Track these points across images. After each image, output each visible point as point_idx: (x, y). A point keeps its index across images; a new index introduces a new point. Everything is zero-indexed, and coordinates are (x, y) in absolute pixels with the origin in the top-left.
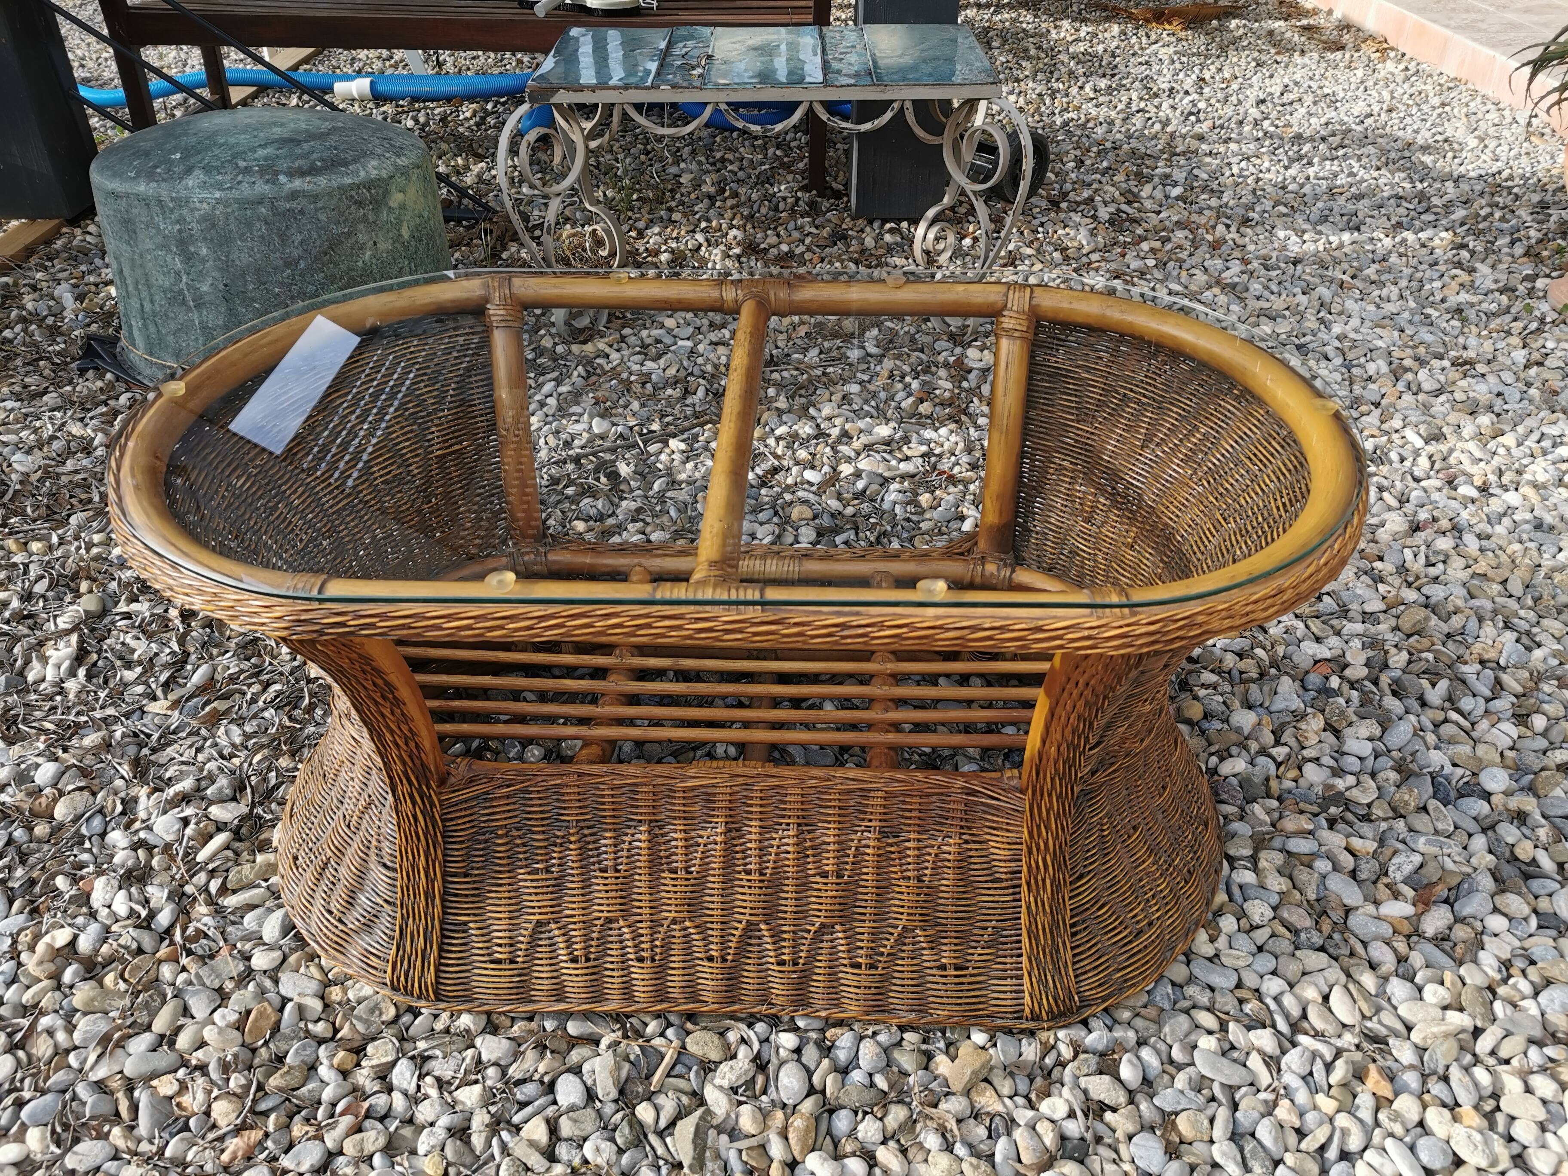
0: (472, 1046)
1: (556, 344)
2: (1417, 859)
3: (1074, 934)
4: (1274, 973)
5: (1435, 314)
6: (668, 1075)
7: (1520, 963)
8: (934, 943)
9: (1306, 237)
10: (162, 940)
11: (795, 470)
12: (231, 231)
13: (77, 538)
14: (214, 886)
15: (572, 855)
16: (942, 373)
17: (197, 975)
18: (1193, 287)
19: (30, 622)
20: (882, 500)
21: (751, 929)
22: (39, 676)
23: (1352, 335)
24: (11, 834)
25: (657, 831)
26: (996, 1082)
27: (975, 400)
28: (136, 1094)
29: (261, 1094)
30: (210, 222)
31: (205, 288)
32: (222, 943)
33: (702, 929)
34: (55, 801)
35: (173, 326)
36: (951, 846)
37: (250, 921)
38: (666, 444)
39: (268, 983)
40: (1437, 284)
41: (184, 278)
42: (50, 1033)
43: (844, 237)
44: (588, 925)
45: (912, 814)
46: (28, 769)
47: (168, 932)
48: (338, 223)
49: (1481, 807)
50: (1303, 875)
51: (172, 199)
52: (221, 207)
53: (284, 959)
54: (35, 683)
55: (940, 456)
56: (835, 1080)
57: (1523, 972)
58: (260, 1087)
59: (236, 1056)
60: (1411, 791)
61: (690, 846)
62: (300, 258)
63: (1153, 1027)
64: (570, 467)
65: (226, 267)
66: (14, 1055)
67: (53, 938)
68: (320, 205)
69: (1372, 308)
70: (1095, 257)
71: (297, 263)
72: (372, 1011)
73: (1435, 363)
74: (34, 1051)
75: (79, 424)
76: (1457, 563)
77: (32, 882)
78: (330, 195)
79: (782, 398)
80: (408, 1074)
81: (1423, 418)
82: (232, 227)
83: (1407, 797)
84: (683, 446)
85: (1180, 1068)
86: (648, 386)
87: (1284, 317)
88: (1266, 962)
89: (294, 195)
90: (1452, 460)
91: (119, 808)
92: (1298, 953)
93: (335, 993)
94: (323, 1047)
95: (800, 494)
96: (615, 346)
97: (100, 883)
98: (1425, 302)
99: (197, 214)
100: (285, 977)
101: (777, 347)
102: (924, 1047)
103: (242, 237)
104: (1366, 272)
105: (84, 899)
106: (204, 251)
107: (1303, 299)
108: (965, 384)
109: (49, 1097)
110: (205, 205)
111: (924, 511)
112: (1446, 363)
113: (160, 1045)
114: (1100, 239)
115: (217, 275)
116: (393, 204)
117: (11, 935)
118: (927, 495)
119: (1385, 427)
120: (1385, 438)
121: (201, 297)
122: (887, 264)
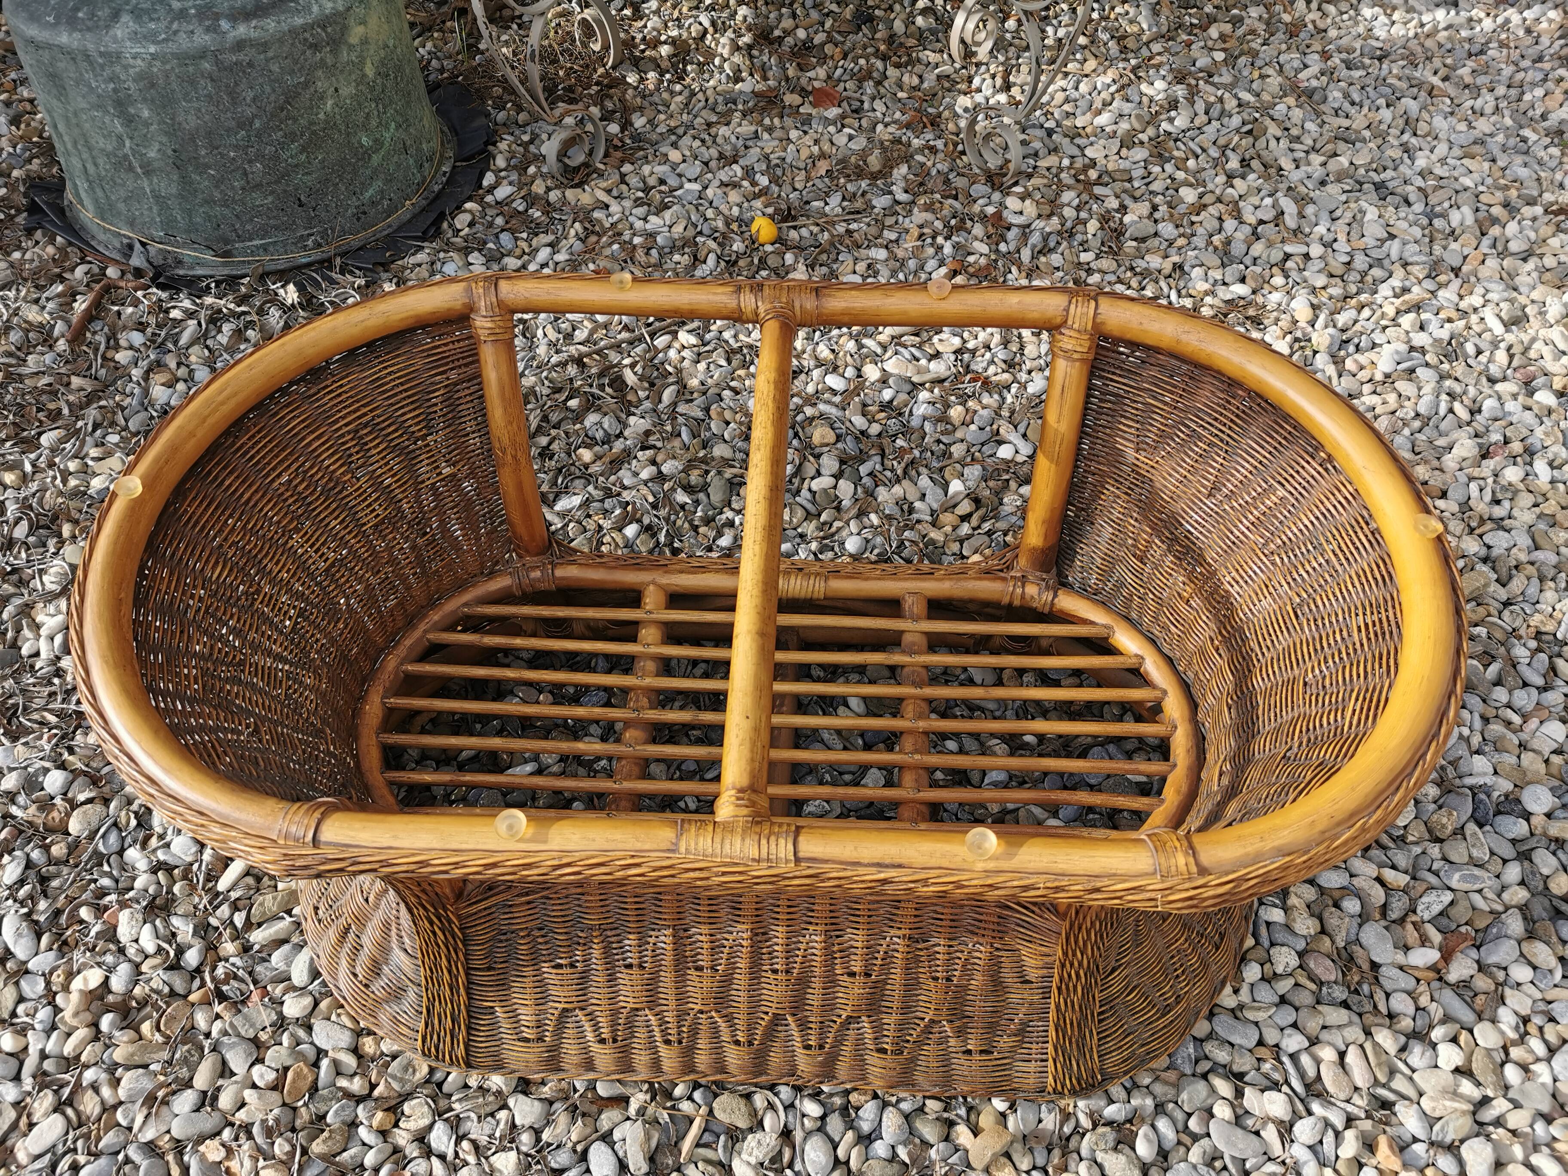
0: (505, 1106)
1: (549, 189)
2: (1448, 897)
3: (1100, 1021)
4: (1295, 1025)
5: (1532, 136)
6: (698, 1145)
7: (1537, 1020)
8: (961, 1033)
9: (1396, 16)
10: (193, 978)
11: (816, 373)
12: (173, 91)
13: (51, 465)
14: (239, 919)
15: (596, 952)
16: (978, 230)
17: (232, 1024)
18: (1266, 97)
19: (15, 577)
20: (911, 413)
21: (777, 1020)
22: (33, 651)
23: (1439, 171)
24: (28, 855)
25: (681, 933)
26: (1015, 1158)
27: (1014, 269)
28: (186, 1158)
29: (305, 1158)
30: (147, 80)
31: (152, 154)
32: (252, 987)
33: (729, 1019)
34: (68, 815)
35: (123, 193)
36: (982, 952)
37: (277, 958)
38: (675, 334)
39: (301, 1033)
40: (1539, 92)
41: (128, 143)
42: (95, 1087)
43: (870, 19)
44: (615, 1013)
45: (943, 923)
46: (36, 774)
47: (198, 970)
48: (292, 72)
49: (1520, 828)
50: (1333, 919)
51: (102, 54)
52: (158, 63)
53: (316, 1004)
54: (30, 656)
55: (973, 352)
56: (859, 1154)
57: (1541, 1029)
58: (305, 1151)
59: (277, 1120)
60: (1451, 814)
61: (715, 948)
62: (255, 116)
63: (1171, 1092)
64: (572, 370)
65: (173, 130)
66: (64, 1114)
67: (85, 980)
68: (270, 54)
69: (1462, 127)
70: (1156, 47)
71: (251, 124)
72: (405, 1069)
73: (1527, 211)
74: (82, 1108)
75: (35, 308)
76: (1525, 500)
77: (58, 913)
78: (281, 41)
79: (801, 267)
80: (445, 1139)
81: (1506, 295)
82: (174, 86)
83: (1444, 820)
84: (693, 340)
85: (1195, 1138)
86: (654, 252)
87: (1364, 141)
88: (1286, 1016)
89: (240, 45)
90: (1532, 354)
91: (133, 822)
92: (1319, 1007)
93: (368, 1045)
94: (361, 1106)
95: (822, 407)
96: (615, 193)
97: (124, 916)
98: (1523, 118)
99: (132, 71)
100: (318, 1025)
101: (795, 190)
102: (946, 1115)
103: (186, 97)
104: (1460, 72)
105: (110, 934)
106: (146, 114)
107: (1386, 114)
108: (1003, 247)
109: (103, 1161)
110: (139, 62)
111: (955, 429)
112: (1538, 210)
113: (203, 1105)
114: (1163, 19)
115: (164, 140)
116: (354, 40)
117: (44, 975)
118: (960, 408)
119: (1463, 305)
120: (1461, 324)
121: (149, 163)
122: (919, 60)
